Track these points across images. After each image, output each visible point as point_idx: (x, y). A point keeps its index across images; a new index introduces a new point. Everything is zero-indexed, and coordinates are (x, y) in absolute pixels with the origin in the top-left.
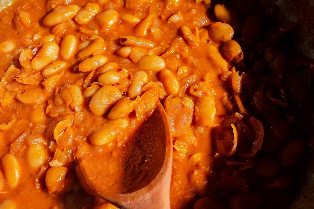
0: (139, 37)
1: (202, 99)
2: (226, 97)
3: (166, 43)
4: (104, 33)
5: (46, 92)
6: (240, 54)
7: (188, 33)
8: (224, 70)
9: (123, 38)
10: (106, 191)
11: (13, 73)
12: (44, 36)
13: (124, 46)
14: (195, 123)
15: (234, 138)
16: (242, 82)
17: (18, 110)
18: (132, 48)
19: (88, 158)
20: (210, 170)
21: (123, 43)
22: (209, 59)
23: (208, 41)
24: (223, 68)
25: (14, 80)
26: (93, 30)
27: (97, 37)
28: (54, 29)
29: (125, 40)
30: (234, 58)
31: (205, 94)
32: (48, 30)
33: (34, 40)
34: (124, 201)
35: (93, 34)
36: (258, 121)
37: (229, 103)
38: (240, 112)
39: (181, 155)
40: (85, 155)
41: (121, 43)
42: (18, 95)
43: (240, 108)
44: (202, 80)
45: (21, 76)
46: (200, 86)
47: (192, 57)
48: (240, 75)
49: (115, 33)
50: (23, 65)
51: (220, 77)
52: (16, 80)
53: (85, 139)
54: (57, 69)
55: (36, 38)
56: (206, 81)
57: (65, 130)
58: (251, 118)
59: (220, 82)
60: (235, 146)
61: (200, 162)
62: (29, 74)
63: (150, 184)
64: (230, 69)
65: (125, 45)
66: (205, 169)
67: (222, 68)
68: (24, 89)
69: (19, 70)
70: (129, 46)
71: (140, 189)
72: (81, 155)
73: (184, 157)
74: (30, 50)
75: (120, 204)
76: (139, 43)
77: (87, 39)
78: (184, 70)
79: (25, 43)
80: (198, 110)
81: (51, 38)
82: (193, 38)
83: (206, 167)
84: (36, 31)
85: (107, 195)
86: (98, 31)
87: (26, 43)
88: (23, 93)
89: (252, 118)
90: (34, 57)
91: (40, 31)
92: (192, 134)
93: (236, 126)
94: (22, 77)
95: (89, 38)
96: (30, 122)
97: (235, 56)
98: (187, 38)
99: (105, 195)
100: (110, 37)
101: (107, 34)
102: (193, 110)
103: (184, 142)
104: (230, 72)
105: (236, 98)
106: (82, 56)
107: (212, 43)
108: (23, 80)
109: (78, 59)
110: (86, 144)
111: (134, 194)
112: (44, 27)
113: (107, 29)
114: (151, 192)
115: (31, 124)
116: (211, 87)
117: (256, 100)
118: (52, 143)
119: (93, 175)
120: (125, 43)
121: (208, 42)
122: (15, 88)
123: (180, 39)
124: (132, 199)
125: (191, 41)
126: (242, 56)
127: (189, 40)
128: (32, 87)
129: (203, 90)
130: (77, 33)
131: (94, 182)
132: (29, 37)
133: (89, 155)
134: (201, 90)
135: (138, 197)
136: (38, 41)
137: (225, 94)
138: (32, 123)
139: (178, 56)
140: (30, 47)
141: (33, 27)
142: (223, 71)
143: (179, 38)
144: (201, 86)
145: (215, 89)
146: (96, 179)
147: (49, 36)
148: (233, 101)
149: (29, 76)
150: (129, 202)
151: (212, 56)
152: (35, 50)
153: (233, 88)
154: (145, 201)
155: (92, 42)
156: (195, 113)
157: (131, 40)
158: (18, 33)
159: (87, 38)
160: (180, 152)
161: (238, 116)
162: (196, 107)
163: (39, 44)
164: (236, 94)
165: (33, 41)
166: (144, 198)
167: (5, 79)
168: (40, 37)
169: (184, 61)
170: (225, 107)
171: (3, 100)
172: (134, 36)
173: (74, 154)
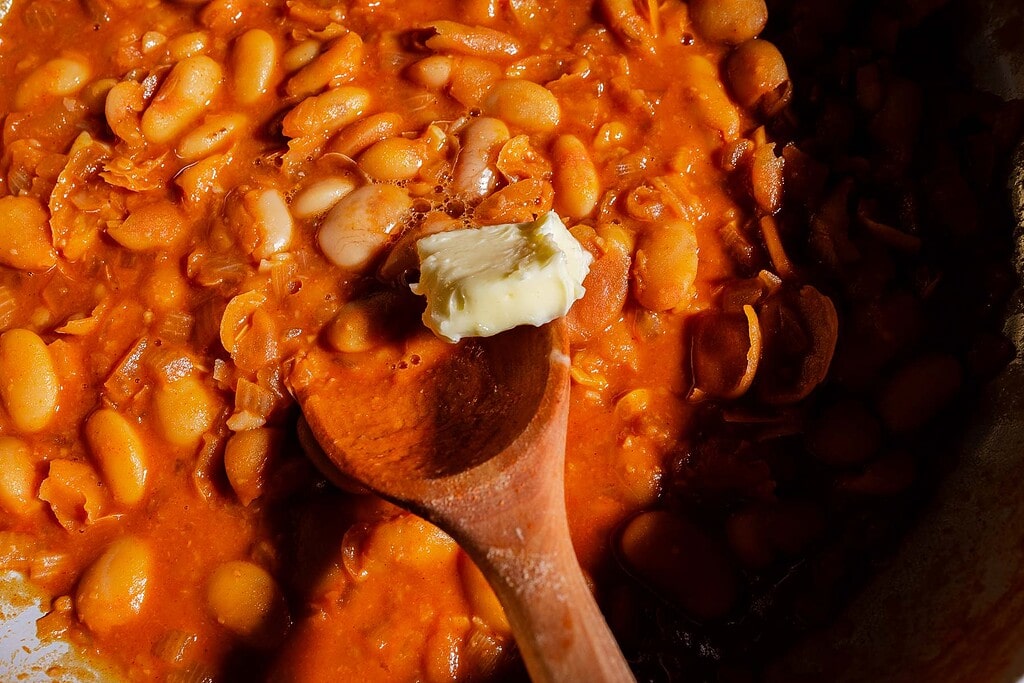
0: (473, 25)
1: (661, 228)
2: (733, 224)
3: (557, 43)
4: (363, 17)
5: (188, 206)
6: (782, 88)
7: (624, 13)
8: (727, 138)
9: (425, 27)
10: (385, 474)
11: (89, 157)
12: (173, 36)
13: (430, 53)
14: (636, 303)
15: (749, 345)
16: (785, 172)
17: (111, 269)
18: (453, 59)
19: (326, 389)
20: (673, 436)
21: (423, 44)
22: (689, 100)
23: (687, 38)
24: (725, 129)
25: (95, 179)
26: (329, 7)
27: (340, 29)
28: (208, 12)
29: (432, 32)
30: (763, 97)
31: (670, 213)
32: (186, 17)
33: (145, 51)
34: (437, 497)
35: (330, 21)
36: (822, 297)
37: (742, 239)
38: (773, 270)
39: (590, 394)
40: (317, 381)
41: (417, 44)
42: (110, 224)
43: (774, 257)
44: (667, 168)
45: (115, 166)
46: (655, 188)
47: (641, 92)
48: (778, 153)
49: (397, 16)
50: (119, 131)
51: (717, 158)
52: (102, 179)
53: (311, 339)
54: (220, 137)
55: (150, 44)
56: (676, 172)
57: (250, 321)
58: (802, 288)
59: (716, 175)
60: (751, 370)
61: (644, 413)
62: (139, 160)
63: (508, 450)
64: (748, 134)
65: (430, 50)
66: (656, 435)
67: (722, 132)
68: (125, 205)
69: (106, 147)
70: (443, 52)
71: (479, 463)
72: (306, 382)
73: (598, 401)
74: (135, 83)
75: (427, 505)
76: (473, 41)
77: (310, 37)
78: (615, 133)
79: (118, 60)
80: (643, 261)
81: (197, 43)
82: (639, 30)
83: (662, 428)
84: (151, 23)
85: (388, 484)
86: (345, 12)
87: (121, 62)
88: (125, 217)
89: (806, 290)
90: (149, 102)
91: (161, 22)
92: (626, 335)
93: (757, 309)
94: (120, 170)
95: (318, 34)
96: (146, 307)
97: (767, 93)
98: (622, 30)
99: (384, 484)
100: (380, 28)
101: (370, 19)
102: (629, 263)
103: (602, 357)
104: (749, 144)
105: (763, 225)
106: (296, 89)
107: (699, 47)
108: (124, 178)
109: (284, 101)
110: (317, 349)
111: (465, 477)
112: (176, 9)
113: (371, 5)
114: (511, 469)
115: (148, 315)
116: (692, 191)
117: (823, 231)
118: (219, 363)
119: (345, 435)
120: (429, 43)
121: (687, 43)
122: (98, 202)
123: (602, 31)
124: (460, 490)
125: (632, 40)
126: (789, 92)
127: (628, 37)
128: (149, 199)
129: (665, 200)
130: (278, 20)
131: (350, 453)
132: (130, 40)
133: (327, 380)
134: (659, 201)
135: (476, 483)
136: (159, 53)
137: (731, 213)
138: (153, 311)
139: (601, 87)
140: (134, 75)
141: (140, 7)
142: (725, 143)
143: (598, 29)
144: (658, 186)
145: (702, 198)
146: (354, 444)
147: (189, 37)
148: (754, 236)
149: (139, 164)
150: (451, 498)
151: (695, 90)
152: (150, 83)
153: (756, 193)
154: (496, 494)
155: (326, 47)
156: (636, 273)
157: (449, 33)
158: (97, 29)
159: (311, 32)
160: (587, 388)
161: (766, 280)
162: (640, 253)
163: (160, 62)
164: (766, 213)
165: (142, 54)
166: (492, 487)
167: (67, 176)
168: (164, 39)
169: (618, 104)
170: (730, 252)
171: (67, 242)
172: (458, 22)
173: (286, 381)
